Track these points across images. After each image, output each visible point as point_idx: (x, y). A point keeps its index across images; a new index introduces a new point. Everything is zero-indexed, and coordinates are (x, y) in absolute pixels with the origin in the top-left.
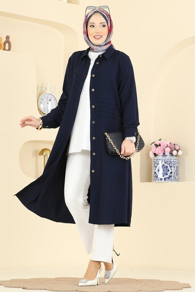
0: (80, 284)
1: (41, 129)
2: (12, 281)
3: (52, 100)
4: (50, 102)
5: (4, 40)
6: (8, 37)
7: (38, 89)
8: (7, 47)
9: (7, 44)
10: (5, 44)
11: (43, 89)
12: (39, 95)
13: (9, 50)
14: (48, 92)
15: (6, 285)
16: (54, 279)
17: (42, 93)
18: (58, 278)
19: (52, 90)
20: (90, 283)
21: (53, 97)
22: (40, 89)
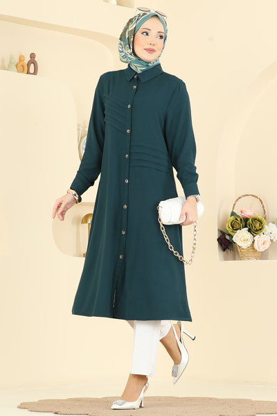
0: (114, 407)
2: (41, 402)
5: (28, 59)
6: (33, 56)
7: (79, 129)
8: (32, 70)
9: (32, 64)
10: (28, 65)
12: (81, 139)
13: (35, 73)
15: (32, 409)
17: (85, 135)
22: (81, 129)
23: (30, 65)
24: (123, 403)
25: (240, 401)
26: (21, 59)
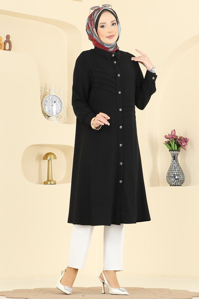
2: (15, 291)
3: (57, 101)
4: (54, 104)
5: (4, 39)
6: (8, 37)
7: (41, 91)
8: (7, 47)
9: (8, 43)
10: (5, 44)
11: (47, 90)
12: (43, 97)
13: (10, 49)
14: (53, 93)
15: (8, 296)
17: (46, 95)
19: (56, 91)
21: (57, 99)
22: (43, 90)
23: (7, 44)
25: (161, 290)
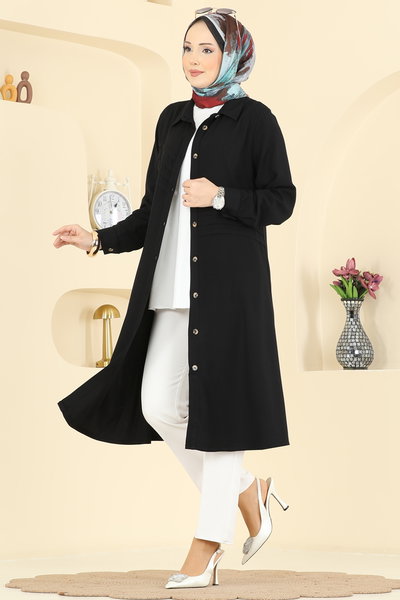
0: (171, 584)
1: (95, 253)
2: (40, 579)
3: (120, 204)
4: (115, 210)
5: (18, 80)
6: (25, 75)
7: (90, 183)
8: (24, 96)
9: (24, 88)
10: (19, 89)
11: (101, 183)
12: (93, 196)
13: (28, 100)
14: (112, 187)
15: (27, 589)
16: (127, 574)
17: (99, 191)
18: (134, 572)
19: (118, 184)
20: (191, 581)
21: (121, 199)
22: (93, 182)
23: (22, 90)
24: (183, 579)
25: (329, 576)
26: (8, 80)
